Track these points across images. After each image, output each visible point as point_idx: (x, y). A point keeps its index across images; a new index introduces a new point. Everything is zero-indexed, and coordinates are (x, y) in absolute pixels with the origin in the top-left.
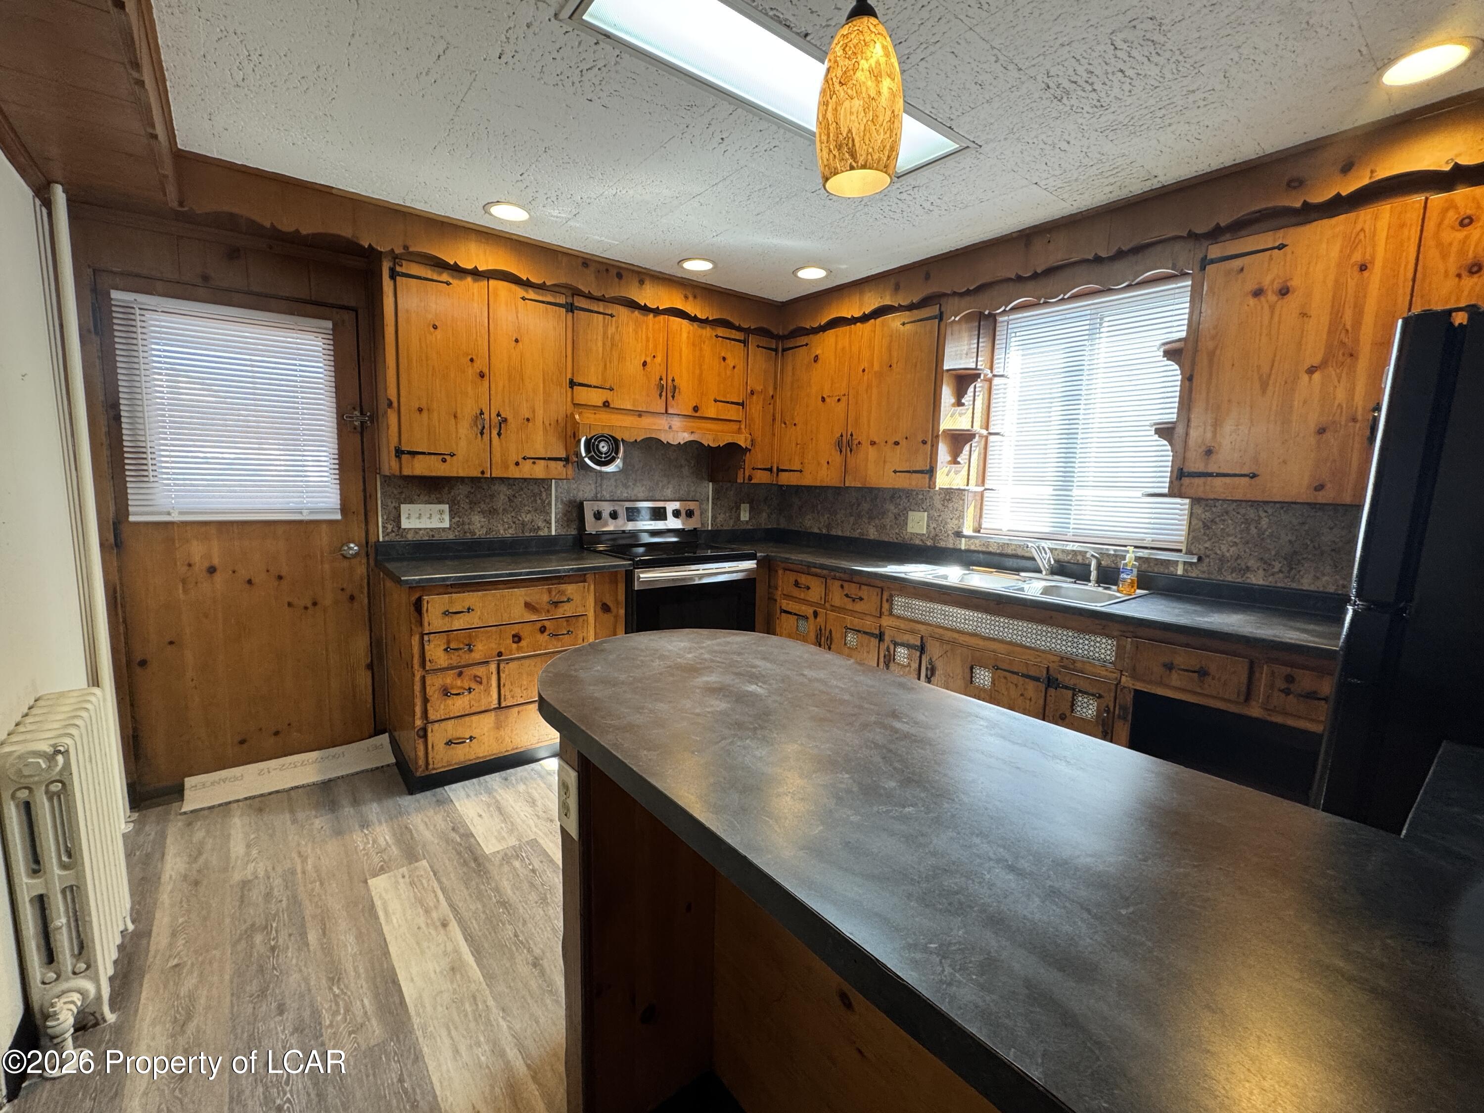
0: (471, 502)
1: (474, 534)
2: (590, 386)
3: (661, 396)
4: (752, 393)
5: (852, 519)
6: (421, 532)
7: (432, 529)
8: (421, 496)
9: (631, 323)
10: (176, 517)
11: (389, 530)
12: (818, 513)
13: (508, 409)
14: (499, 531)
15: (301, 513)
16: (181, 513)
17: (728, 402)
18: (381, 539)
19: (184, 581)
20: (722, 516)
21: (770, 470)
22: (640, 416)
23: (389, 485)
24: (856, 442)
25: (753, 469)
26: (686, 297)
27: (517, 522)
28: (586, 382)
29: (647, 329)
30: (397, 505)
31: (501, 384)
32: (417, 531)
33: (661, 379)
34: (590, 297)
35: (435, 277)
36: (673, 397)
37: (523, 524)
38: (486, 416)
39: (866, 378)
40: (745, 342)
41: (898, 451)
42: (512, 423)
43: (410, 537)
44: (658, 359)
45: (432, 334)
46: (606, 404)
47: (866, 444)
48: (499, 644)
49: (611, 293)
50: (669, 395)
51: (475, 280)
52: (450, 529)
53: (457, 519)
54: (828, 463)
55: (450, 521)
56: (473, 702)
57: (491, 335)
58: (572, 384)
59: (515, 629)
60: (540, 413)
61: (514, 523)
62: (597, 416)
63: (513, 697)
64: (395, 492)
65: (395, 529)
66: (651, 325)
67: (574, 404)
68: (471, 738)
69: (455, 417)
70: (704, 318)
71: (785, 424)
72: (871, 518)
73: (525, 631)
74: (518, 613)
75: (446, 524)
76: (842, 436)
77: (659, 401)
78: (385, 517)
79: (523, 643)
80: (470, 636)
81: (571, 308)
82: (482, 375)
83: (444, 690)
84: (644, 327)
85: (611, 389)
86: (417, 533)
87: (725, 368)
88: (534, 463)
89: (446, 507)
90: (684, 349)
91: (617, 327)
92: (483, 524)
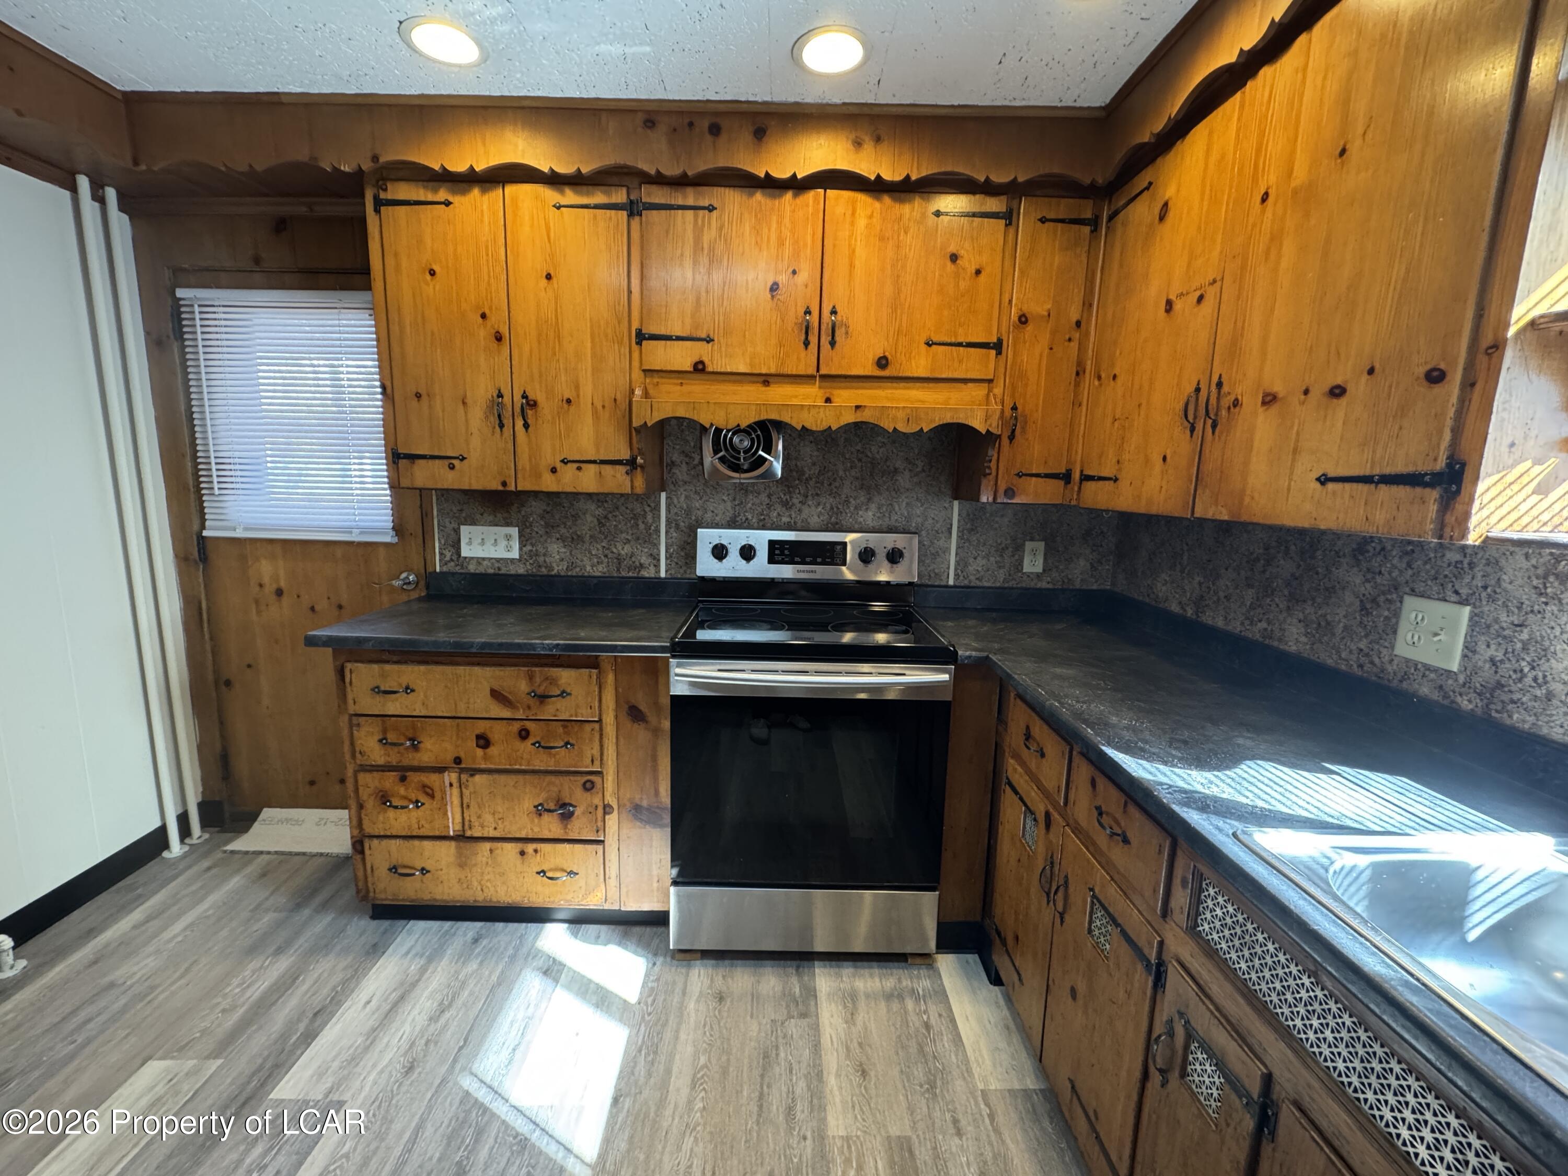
0: (547, 525)
1: (551, 568)
2: (668, 338)
3: (806, 344)
4: (1023, 320)
5: (1250, 595)
6: (485, 563)
7: (498, 560)
8: (485, 515)
9: (746, 215)
10: (239, 534)
11: (448, 558)
12: (1182, 572)
13: (538, 387)
14: (584, 566)
15: (351, 532)
16: (246, 529)
17: (960, 345)
18: (438, 570)
19: (257, 602)
20: (981, 562)
21: (1066, 477)
22: (766, 383)
23: (447, 500)
24: (1227, 401)
25: (1020, 475)
26: (858, 144)
27: (610, 555)
28: (663, 331)
29: (780, 223)
30: (456, 526)
31: (526, 349)
32: (480, 561)
33: (808, 312)
34: (659, 180)
35: (430, 197)
36: (833, 343)
37: (619, 559)
38: (507, 399)
39: (1269, 214)
40: (1009, 217)
41: (1340, 414)
42: (546, 407)
43: (472, 568)
44: (803, 277)
45: (428, 284)
46: (699, 368)
47: (1251, 402)
48: (457, 746)
49: (701, 165)
50: (825, 340)
51: (484, 191)
52: (520, 560)
53: (529, 548)
54: (1164, 459)
55: (521, 549)
56: (423, 822)
57: (510, 273)
58: (641, 337)
59: (481, 727)
60: (587, 390)
61: (606, 556)
62: (685, 388)
63: (482, 827)
64: (455, 509)
65: (455, 558)
66: (788, 214)
67: (645, 371)
68: (424, 871)
69: (464, 403)
70: (898, 178)
71: (1099, 378)
72: (1295, 599)
73: (497, 732)
74: (481, 704)
75: (515, 554)
76: (1198, 390)
77: (803, 353)
78: (443, 542)
79: (493, 750)
80: (414, 728)
81: (633, 209)
82: (499, 338)
83: (383, 796)
84: (774, 218)
85: (709, 340)
86: (480, 563)
87: (957, 276)
88: (579, 469)
89: (514, 531)
90: (858, 250)
91: (721, 228)
92: (563, 556)
